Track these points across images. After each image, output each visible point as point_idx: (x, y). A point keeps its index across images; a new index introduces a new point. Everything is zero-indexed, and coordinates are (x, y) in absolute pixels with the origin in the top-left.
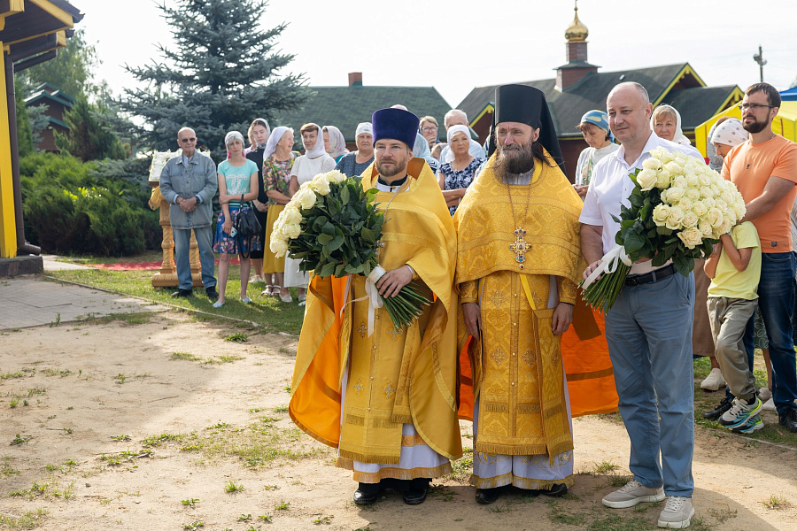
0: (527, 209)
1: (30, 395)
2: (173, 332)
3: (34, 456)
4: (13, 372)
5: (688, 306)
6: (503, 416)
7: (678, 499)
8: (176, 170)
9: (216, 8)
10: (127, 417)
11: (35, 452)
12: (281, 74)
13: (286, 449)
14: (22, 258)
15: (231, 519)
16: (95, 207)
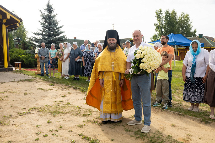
0: (114, 57)
1: (4, 97)
2: (39, 84)
3: (2, 113)
4: (2, 92)
5: (149, 81)
6: (109, 105)
7: (147, 126)
8: (41, 51)
9: (50, 22)
10: (26, 103)
11: (2, 112)
12: (62, 35)
13: (62, 111)
14: (9, 68)
15: (48, 131)
16: (25, 58)
